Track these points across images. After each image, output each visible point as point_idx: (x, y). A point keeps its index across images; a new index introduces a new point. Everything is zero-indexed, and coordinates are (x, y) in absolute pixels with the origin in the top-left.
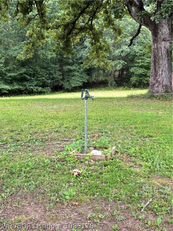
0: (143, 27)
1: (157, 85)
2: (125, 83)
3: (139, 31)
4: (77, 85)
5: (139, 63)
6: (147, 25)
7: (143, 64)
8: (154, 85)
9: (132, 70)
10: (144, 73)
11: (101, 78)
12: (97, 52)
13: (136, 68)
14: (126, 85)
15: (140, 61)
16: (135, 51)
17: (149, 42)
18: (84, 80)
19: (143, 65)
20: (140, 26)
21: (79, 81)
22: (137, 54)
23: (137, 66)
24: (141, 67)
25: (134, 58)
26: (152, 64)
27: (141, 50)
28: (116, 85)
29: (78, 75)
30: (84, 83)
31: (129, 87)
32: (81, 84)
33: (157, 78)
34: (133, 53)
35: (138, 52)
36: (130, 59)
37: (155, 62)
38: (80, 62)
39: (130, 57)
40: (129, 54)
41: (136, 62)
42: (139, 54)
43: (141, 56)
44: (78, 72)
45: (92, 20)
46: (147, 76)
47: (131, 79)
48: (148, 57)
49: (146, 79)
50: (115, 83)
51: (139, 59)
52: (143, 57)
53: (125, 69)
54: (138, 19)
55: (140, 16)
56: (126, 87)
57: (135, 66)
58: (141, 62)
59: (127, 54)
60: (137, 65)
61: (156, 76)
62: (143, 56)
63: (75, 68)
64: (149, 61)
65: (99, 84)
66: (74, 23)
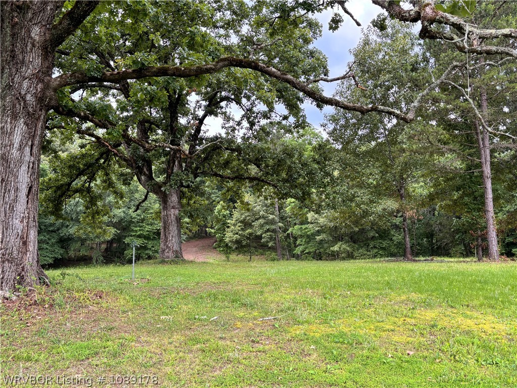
0: (151, 194)
1: (167, 251)
2: (116, 259)
3: (146, 197)
4: (45, 262)
5: (136, 231)
6: (156, 193)
7: (142, 232)
8: (164, 251)
9: (127, 240)
10: (143, 244)
11: (83, 252)
12: (93, 217)
13: (133, 238)
14: (118, 262)
15: (139, 228)
16: (131, 217)
17: (149, 205)
18: (56, 256)
19: (141, 234)
20: (148, 192)
21: (48, 257)
22: (133, 220)
23: (134, 236)
24: (139, 236)
25: (130, 225)
26: (162, 230)
27: (138, 215)
28: (105, 261)
29: (47, 249)
30: (56, 260)
31: (123, 264)
32: (51, 261)
33: (167, 243)
34: (128, 218)
35: (135, 218)
36: (124, 226)
37: (165, 228)
38: (50, 229)
39: (124, 224)
40: (122, 220)
41: (133, 231)
42: (136, 220)
43: (139, 222)
44: (48, 243)
45: (90, 182)
46: (148, 249)
47: (125, 252)
48: (148, 224)
49: (147, 252)
50: (102, 258)
51: (136, 227)
52: (141, 224)
53: (118, 239)
54: (148, 188)
55: (151, 185)
56: (118, 264)
57: (131, 236)
58: (140, 230)
59: (119, 219)
60: (134, 234)
61: (166, 242)
62: (142, 222)
63: (42, 238)
64: (149, 229)
65: (77, 260)
66: (69, 184)
